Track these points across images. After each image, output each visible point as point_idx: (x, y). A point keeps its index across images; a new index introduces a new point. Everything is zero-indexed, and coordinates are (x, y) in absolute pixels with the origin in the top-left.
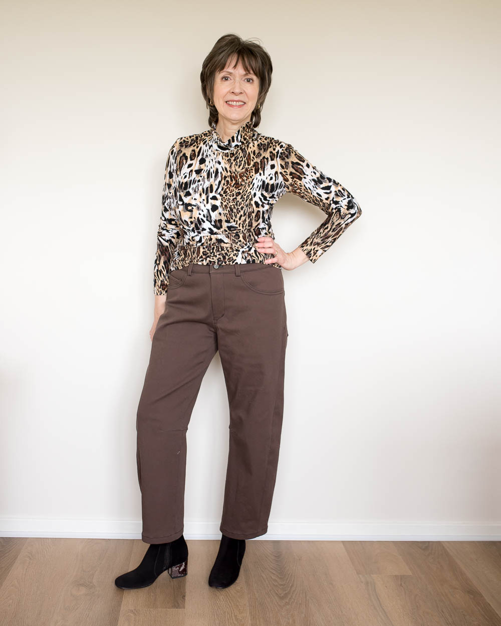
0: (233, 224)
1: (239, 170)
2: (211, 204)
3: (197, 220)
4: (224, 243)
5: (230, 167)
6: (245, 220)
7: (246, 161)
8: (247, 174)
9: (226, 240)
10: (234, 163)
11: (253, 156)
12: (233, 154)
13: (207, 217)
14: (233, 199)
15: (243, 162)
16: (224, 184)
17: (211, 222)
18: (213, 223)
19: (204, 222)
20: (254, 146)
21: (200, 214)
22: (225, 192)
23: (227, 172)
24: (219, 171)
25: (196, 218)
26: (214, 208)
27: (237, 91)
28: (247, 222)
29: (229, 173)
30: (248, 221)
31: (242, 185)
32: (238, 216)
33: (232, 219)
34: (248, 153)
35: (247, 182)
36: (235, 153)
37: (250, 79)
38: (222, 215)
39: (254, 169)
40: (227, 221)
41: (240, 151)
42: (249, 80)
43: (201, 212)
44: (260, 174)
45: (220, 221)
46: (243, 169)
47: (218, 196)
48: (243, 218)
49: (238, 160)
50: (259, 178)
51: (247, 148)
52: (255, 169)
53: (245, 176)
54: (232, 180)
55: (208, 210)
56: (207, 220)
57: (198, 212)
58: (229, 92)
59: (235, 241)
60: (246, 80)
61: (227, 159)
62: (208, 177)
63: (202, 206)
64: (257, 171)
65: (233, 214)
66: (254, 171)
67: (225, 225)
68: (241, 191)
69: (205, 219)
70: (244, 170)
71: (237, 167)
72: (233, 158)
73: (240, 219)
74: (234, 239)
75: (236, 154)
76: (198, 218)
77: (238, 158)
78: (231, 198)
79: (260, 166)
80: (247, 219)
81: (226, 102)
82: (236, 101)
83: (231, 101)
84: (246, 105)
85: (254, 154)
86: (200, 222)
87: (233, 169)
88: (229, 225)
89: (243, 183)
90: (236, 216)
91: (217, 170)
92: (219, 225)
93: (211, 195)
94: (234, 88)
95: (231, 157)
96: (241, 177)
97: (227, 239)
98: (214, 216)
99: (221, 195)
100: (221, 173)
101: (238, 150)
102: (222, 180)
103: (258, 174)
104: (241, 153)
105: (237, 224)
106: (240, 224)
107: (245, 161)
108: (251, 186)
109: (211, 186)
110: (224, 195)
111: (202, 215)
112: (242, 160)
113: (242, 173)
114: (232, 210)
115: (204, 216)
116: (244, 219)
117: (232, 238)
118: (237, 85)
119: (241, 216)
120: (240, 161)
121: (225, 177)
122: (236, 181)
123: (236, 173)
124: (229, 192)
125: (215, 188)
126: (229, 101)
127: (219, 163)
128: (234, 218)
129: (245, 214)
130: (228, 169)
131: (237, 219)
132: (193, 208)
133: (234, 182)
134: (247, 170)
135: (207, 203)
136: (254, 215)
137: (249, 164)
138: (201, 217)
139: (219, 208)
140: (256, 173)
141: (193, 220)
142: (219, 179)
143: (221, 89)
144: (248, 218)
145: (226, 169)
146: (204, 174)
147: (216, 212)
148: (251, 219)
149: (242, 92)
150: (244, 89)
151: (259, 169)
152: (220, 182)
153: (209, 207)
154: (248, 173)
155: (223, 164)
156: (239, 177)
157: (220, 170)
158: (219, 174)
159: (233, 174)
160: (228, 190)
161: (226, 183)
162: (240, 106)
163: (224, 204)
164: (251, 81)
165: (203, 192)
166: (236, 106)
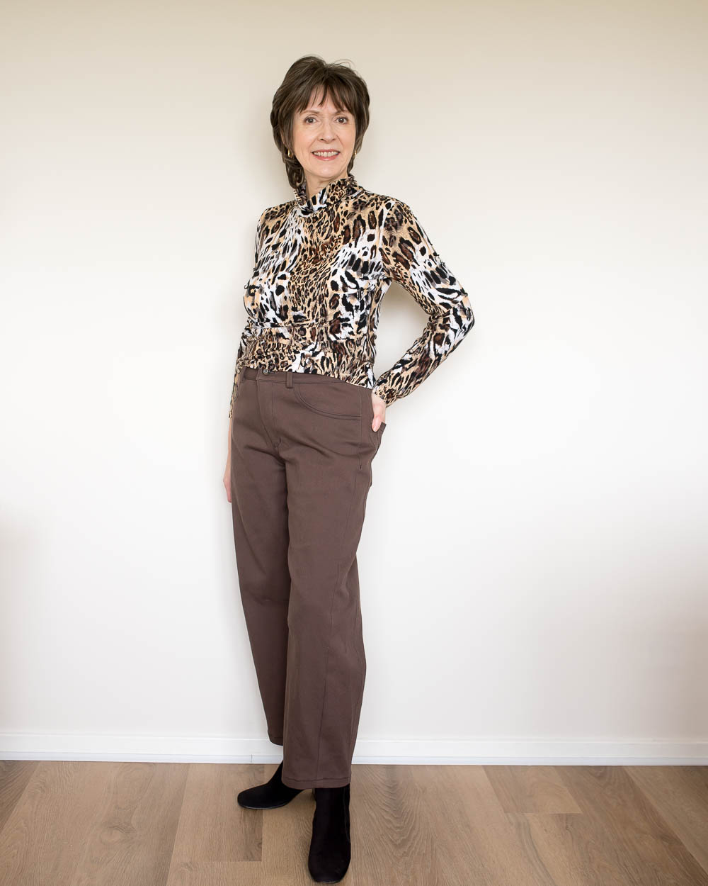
0: (301, 312)
1: (322, 239)
2: (277, 284)
3: (259, 308)
4: (284, 338)
5: (311, 236)
6: (316, 306)
7: (333, 226)
8: (332, 245)
9: (287, 335)
10: (316, 230)
11: (343, 217)
12: (316, 219)
13: (271, 302)
14: (305, 278)
15: (328, 228)
16: (300, 260)
17: (275, 310)
18: (278, 312)
19: (268, 310)
20: (347, 205)
21: (262, 299)
22: (299, 269)
23: (307, 242)
24: (298, 244)
25: (259, 305)
26: (280, 290)
27: (328, 137)
28: (318, 310)
29: (309, 244)
30: (319, 307)
31: (322, 259)
32: (307, 300)
33: (300, 305)
34: (336, 214)
35: (330, 254)
36: (318, 216)
37: (343, 118)
38: (288, 299)
39: (343, 237)
40: (294, 309)
41: (325, 213)
42: (341, 121)
43: (263, 296)
44: (350, 245)
45: (286, 308)
46: (327, 238)
47: (288, 275)
48: (312, 304)
49: (322, 227)
50: (348, 250)
51: (337, 209)
52: (345, 238)
53: (330, 248)
54: (311, 254)
55: (272, 293)
56: (272, 307)
57: (260, 296)
58: (317, 139)
59: (298, 337)
60: (338, 121)
61: (308, 225)
62: (284, 252)
63: (266, 289)
64: (346, 241)
65: (301, 298)
66: (342, 241)
67: (291, 314)
68: (318, 267)
69: (269, 306)
70: (328, 240)
71: (319, 235)
72: (316, 224)
73: (309, 305)
74: (297, 334)
75: (320, 218)
76: (261, 304)
77: (322, 223)
78: (303, 277)
79: (352, 234)
80: (318, 304)
81: (313, 153)
82: (327, 151)
83: (320, 151)
84: (340, 155)
85: (345, 215)
86: (263, 310)
87: (315, 238)
88: (296, 313)
89: (324, 257)
90: (304, 301)
91: (296, 241)
92: (284, 315)
93: (280, 274)
94: (323, 134)
95: (314, 222)
96: (323, 249)
97: (289, 333)
98: (279, 300)
99: (292, 273)
100: (300, 245)
101: (322, 212)
102: (299, 254)
103: (348, 244)
104: (327, 217)
105: (305, 312)
106: (309, 312)
107: (331, 226)
108: (333, 260)
109: (285, 262)
110: (296, 273)
111: (265, 299)
112: (327, 226)
113: (326, 244)
114: (299, 292)
115: (267, 301)
116: (313, 306)
117: (295, 333)
118: (328, 128)
119: (310, 300)
120: (325, 227)
121: (304, 250)
122: (315, 255)
123: (318, 244)
124: (303, 269)
125: (288, 264)
126: (317, 152)
127: (299, 232)
128: (301, 303)
129: (315, 298)
130: (309, 239)
131: (305, 305)
132: (255, 291)
133: (313, 256)
134: (332, 239)
135: (273, 283)
136: (328, 299)
137: (336, 231)
138: (264, 302)
139: (286, 290)
140: (345, 243)
141: (255, 307)
142: (296, 253)
143: (305, 135)
144: (320, 303)
145: (306, 239)
146: (281, 249)
147: (281, 296)
148: (323, 306)
149: (335, 137)
150: (337, 133)
151: (350, 237)
152: (296, 258)
153: (274, 288)
154: (334, 243)
155: (303, 234)
156: (320, 250)
157: (299, 241)
158: (298, 247)
159: (314, 246)
160: (302, 266)
161: (303, 258)
162: (333, 158)
163: (292, 284)
164: (345, 121)
165: (273, 271)
166: (327, 157)
